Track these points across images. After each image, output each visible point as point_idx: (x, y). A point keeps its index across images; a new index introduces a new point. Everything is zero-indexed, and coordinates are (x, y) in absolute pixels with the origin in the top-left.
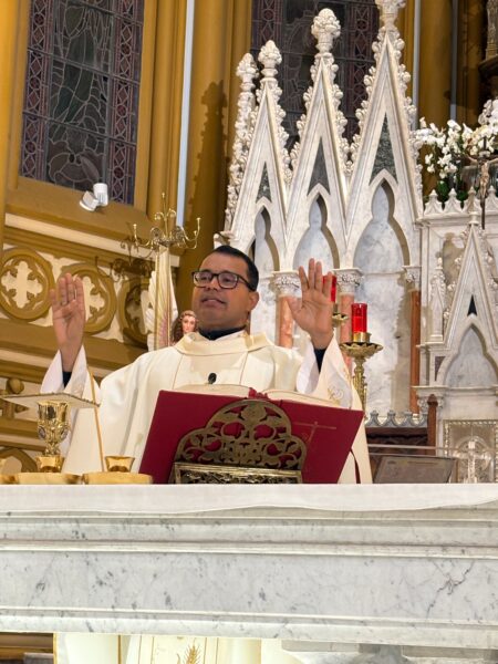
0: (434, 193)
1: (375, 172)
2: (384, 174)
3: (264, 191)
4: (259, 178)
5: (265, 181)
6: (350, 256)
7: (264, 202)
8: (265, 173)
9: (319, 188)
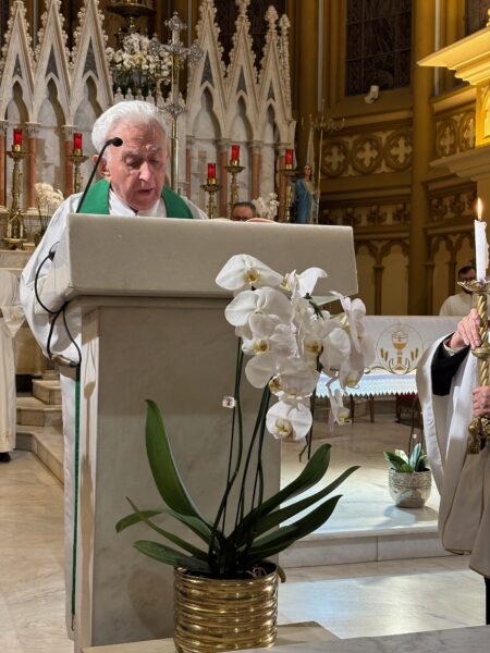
0: (119, 89)
1: (85, 72)
2: (90, 73)
3: (17, 71)
4: (13, 62)
5: (18, 65)
6: (72, 119)
7: (17, 78)
8: (17, 60)
9: (52, 75)
